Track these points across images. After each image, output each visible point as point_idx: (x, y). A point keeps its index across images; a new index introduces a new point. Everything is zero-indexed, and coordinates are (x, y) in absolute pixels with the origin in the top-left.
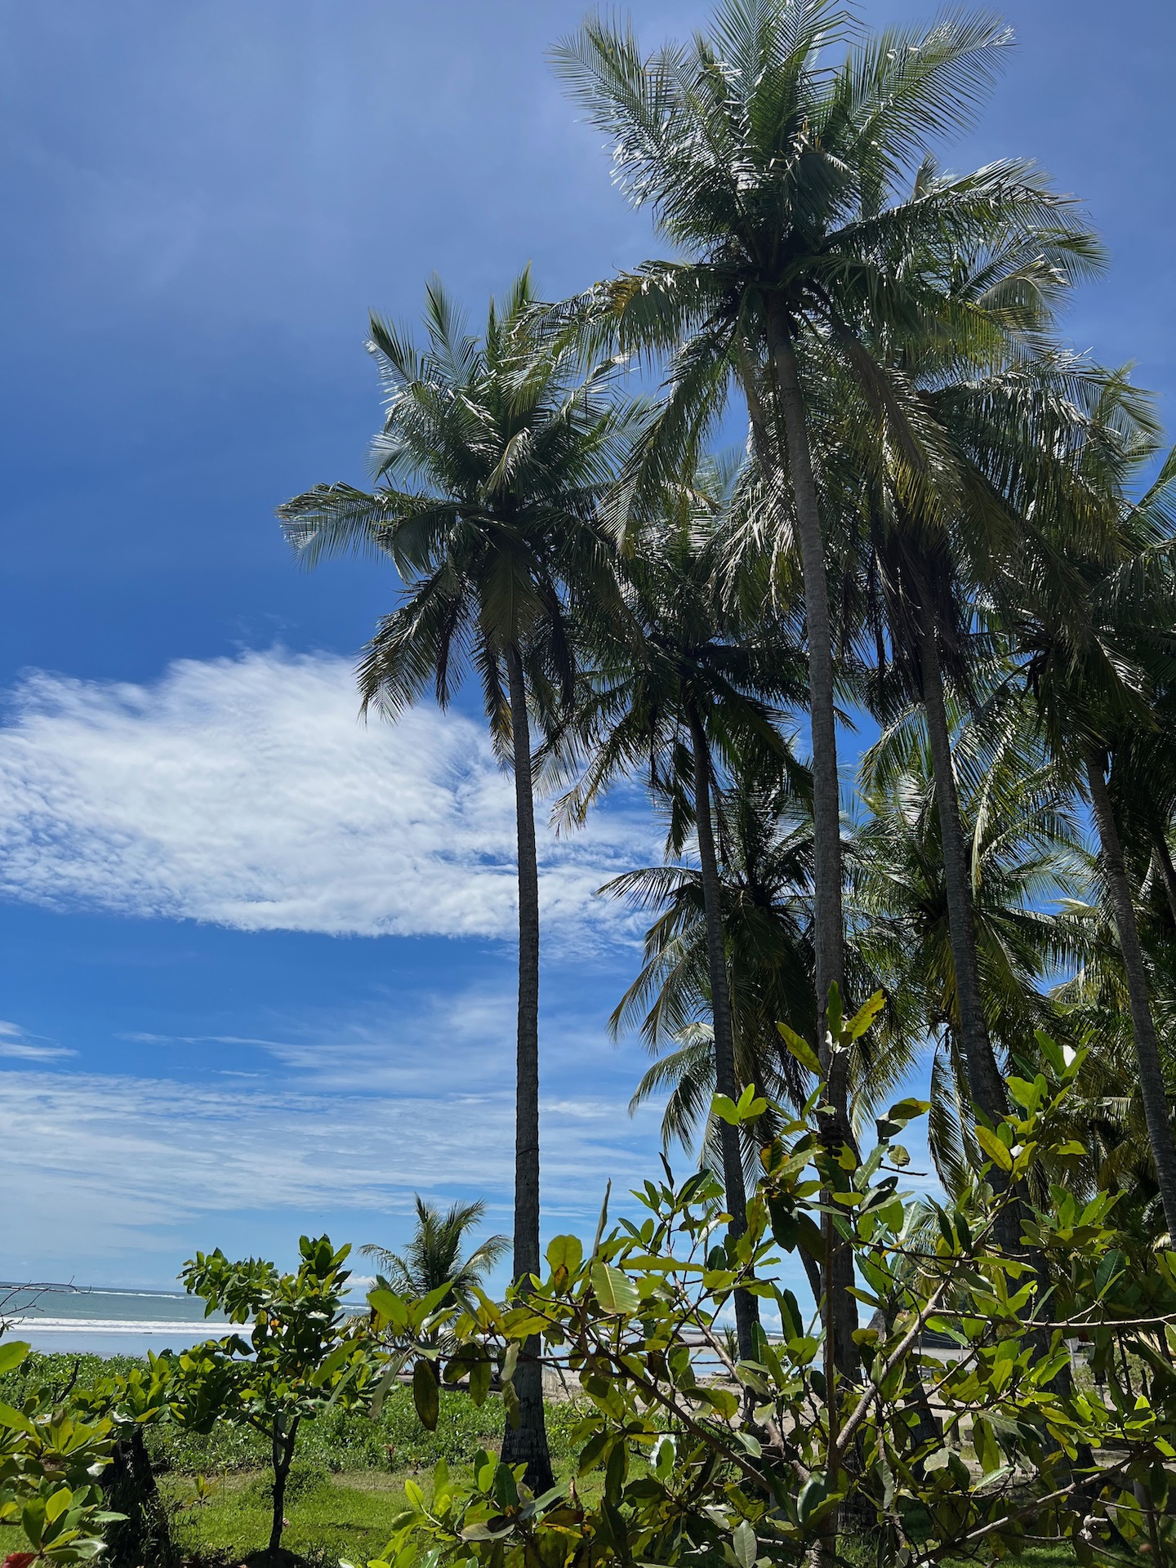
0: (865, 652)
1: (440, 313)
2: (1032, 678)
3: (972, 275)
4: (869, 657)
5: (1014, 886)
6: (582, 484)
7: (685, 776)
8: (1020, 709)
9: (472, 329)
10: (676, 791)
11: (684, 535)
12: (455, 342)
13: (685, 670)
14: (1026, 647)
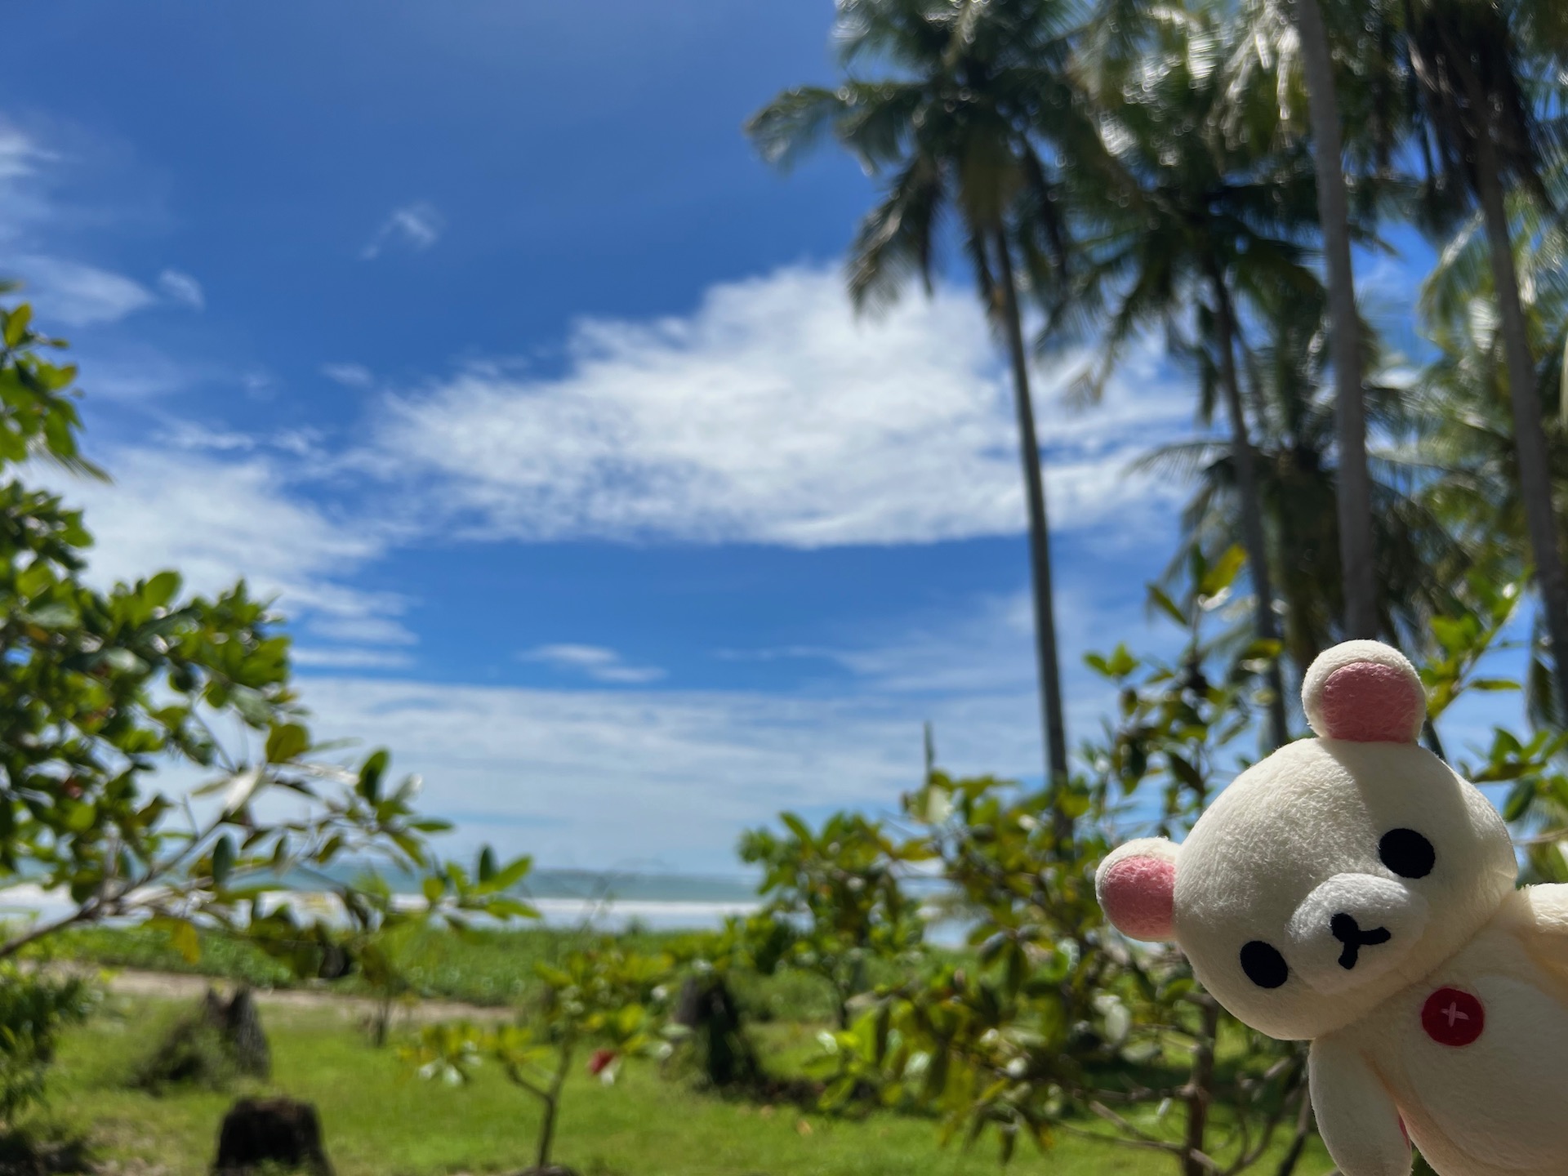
7: (1211, 338)
10: (1203, 355)
11: (1184, 66)
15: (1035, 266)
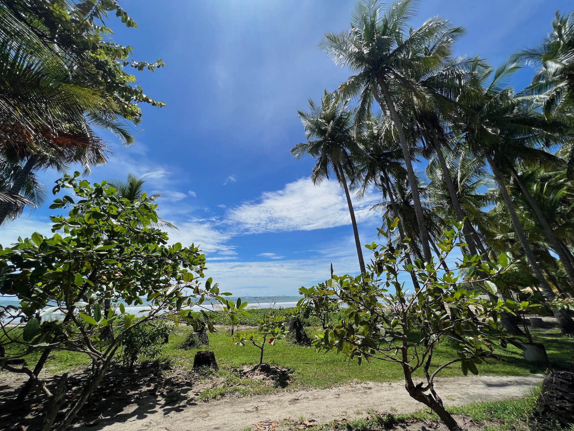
0: (420, 144)
1: (311, 104)
2: (466, 138)
3: (430, 49)
4: (421, 145)
5: (473, 189)
6: (347, 128)
7: (384, 182)
8: (465, 147)
9: (319, 104)
10: (383, 186)
11: (372, 131)
12: (316, 109)
13: (378, 160)
14: (463, 132)
15: (348, 172)
